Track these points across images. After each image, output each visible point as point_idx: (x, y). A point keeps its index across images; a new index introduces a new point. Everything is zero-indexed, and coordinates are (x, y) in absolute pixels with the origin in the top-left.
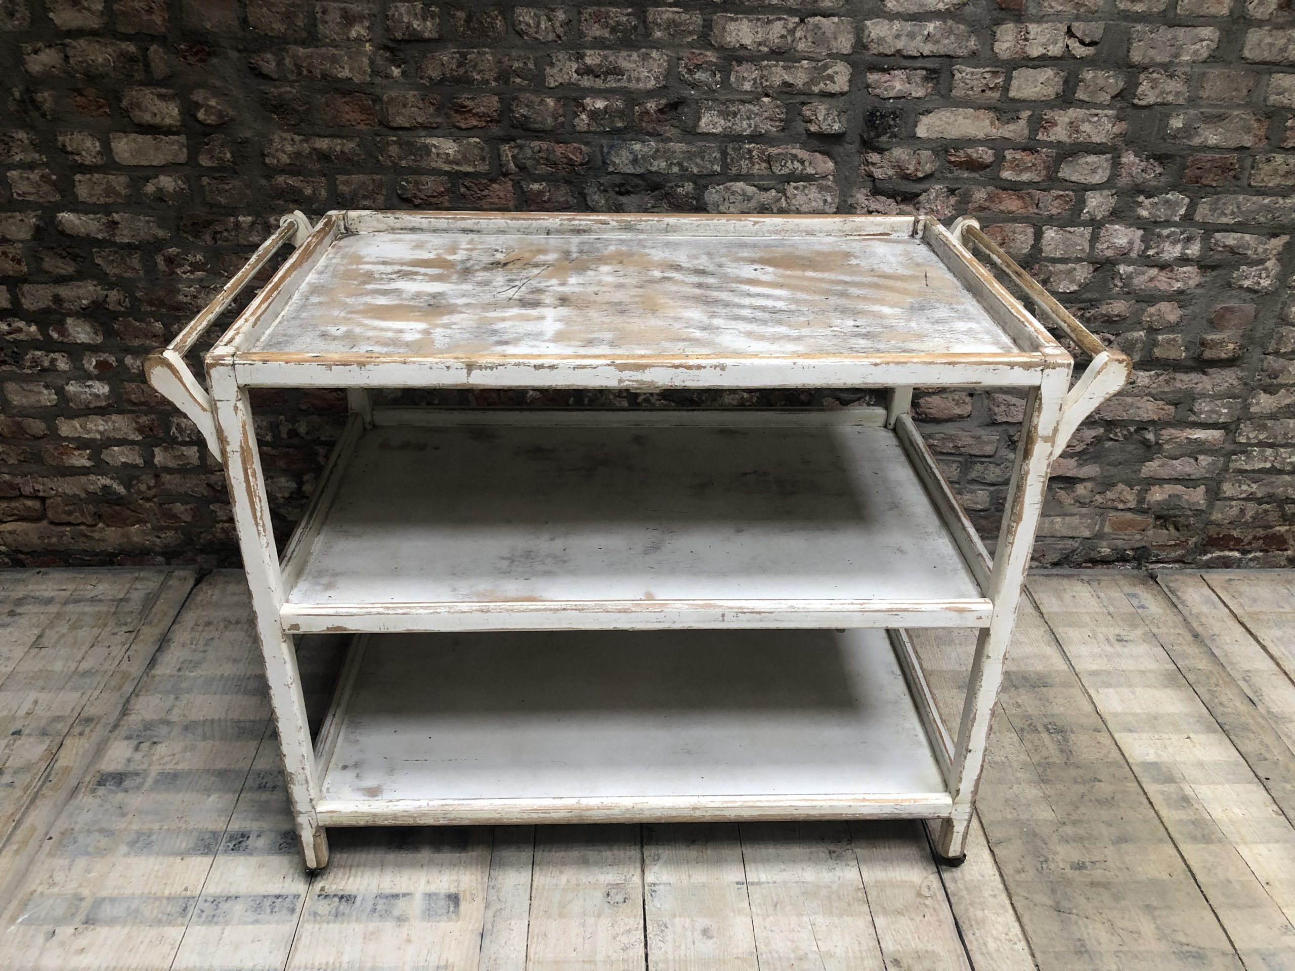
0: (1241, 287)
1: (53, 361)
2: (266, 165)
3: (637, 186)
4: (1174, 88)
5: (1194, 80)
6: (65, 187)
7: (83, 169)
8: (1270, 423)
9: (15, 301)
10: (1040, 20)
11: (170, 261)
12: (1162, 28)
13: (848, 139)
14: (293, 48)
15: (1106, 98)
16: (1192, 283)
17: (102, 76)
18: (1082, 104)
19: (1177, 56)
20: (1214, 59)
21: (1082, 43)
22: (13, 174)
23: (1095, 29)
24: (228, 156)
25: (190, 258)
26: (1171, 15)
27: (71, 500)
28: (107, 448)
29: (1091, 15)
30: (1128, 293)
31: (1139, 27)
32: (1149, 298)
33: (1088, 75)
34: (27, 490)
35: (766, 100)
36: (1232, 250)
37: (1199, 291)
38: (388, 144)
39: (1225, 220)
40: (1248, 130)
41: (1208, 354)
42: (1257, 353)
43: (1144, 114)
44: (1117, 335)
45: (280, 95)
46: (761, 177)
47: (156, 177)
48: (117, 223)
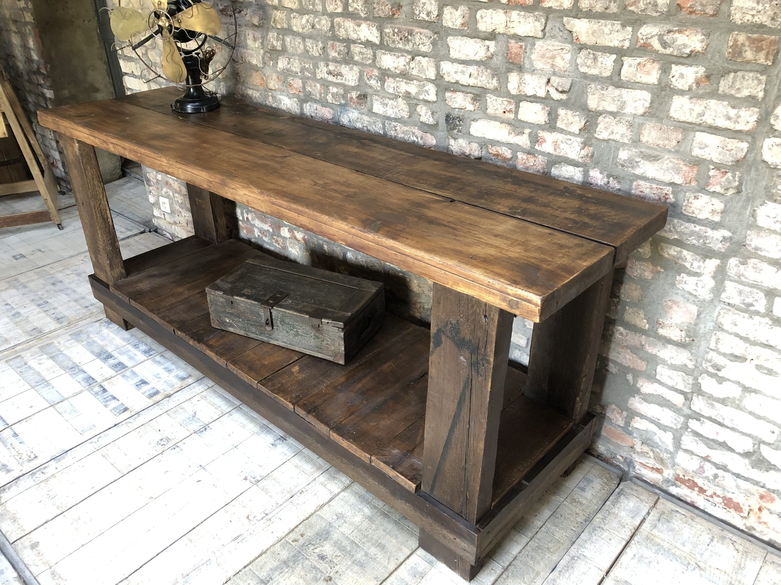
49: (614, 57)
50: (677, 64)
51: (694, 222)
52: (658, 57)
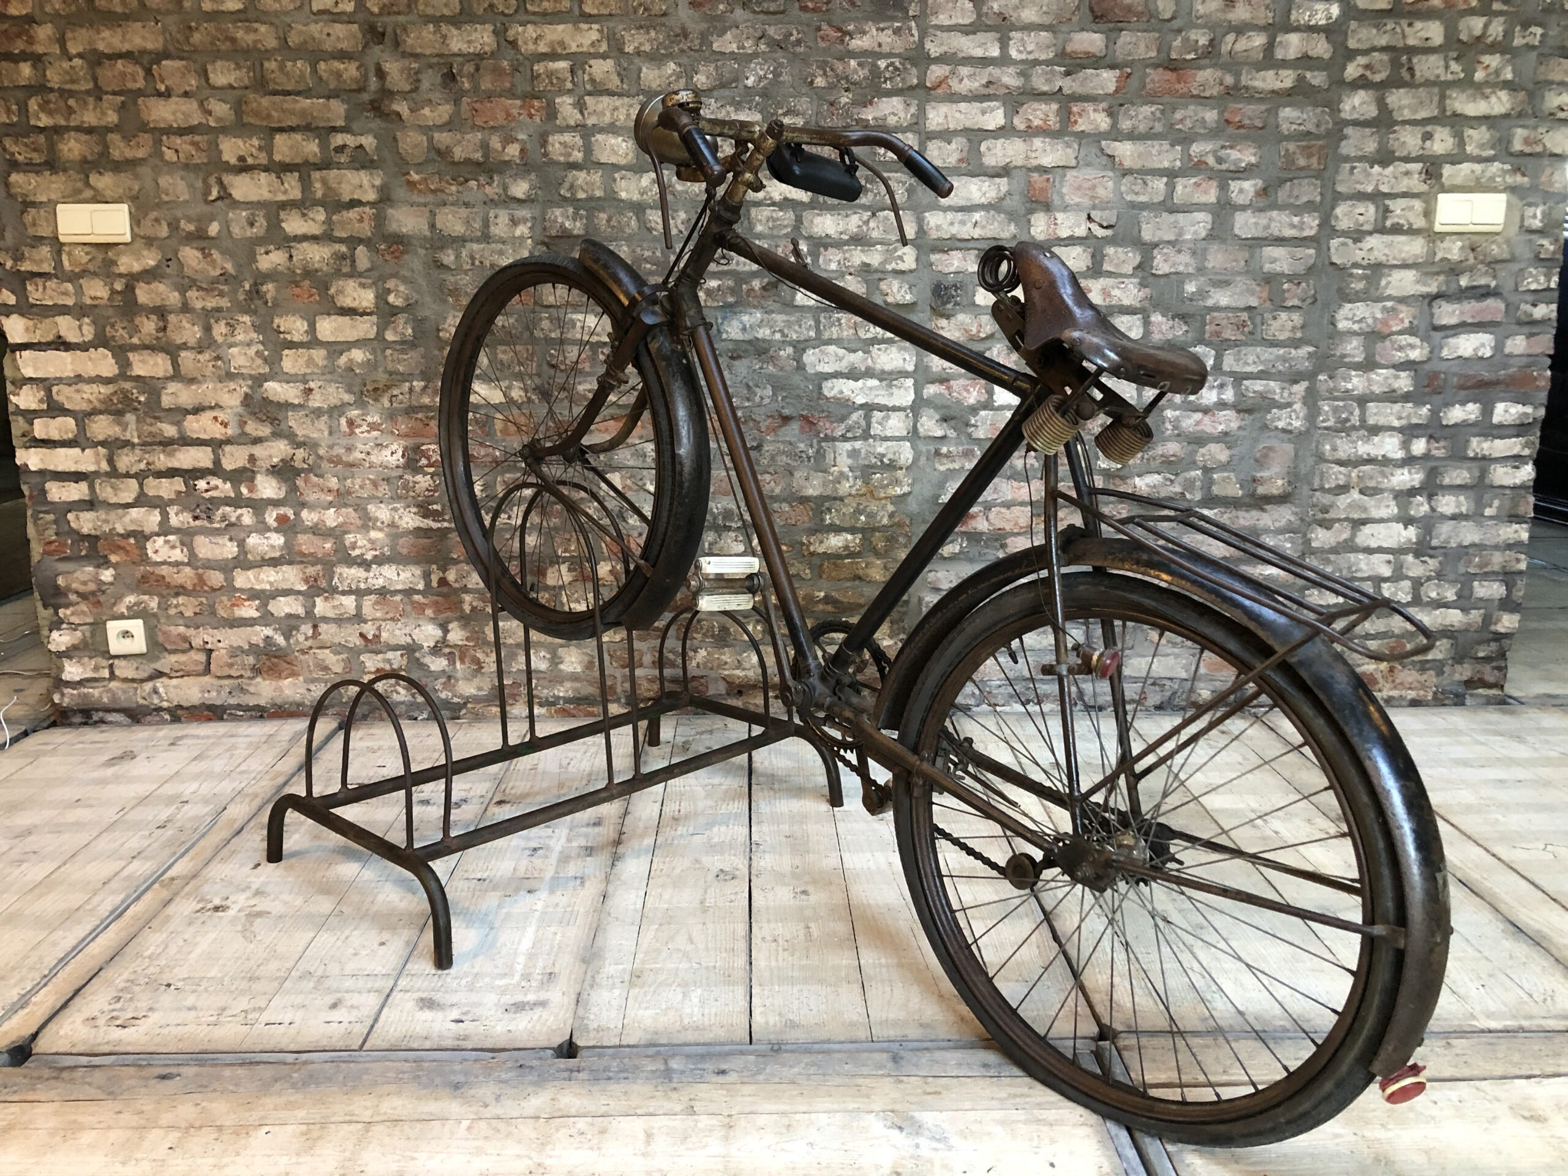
0: (1277, 428)
1: (241, 515)
2: (438, 337)
3: (746, 351)
4: (1183, 262)
5: (1198, 251)
6: (273, 361)
7: (292, 345)
8: (1332, 557)
9: (217, 462)
10: (1065, 208)
11: (351, 423)
12: (1165, 215)
13: (919, 308)
14: (468, 245)
15: (1128, 269)
16: (1234, 425)
17: (316, 271)
18: (1110, 274)
19: (1181, 234)
20: (1211, 237)
21: (1102, 226)
22: (234, 350)
23: (1110, 217)
24: (410, 331)
25: (369, 419)
26: (1169, 204)
27: (235, 652)
28: (274, 598)
29: (1104, 206)
30: (1179, 435)
31: (1145, 214)
32: (1198, 440)
33: (1110, 250)
34: (197, 642)
35: (849, 277)
36: (1262, 396)
37: (1241, 433)
38: (541, 319)
39: (1248, 369)
40: (1253, 293)
41: (1261, 490)
42: (1305, 490)
43: (1162, 281)
44: (1177, 475)
45: (456, 283)
46: (849, 341)
47: (349, 350)
48: (311, 390)
49: (1165, 179)
50: (1233, 179)
51: (1276, 346)
52: (1211, 174)
